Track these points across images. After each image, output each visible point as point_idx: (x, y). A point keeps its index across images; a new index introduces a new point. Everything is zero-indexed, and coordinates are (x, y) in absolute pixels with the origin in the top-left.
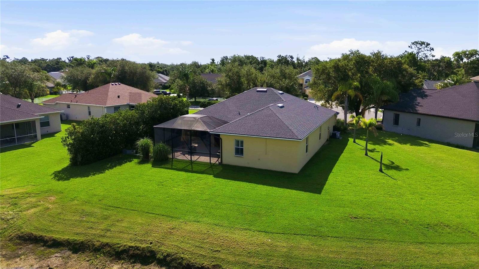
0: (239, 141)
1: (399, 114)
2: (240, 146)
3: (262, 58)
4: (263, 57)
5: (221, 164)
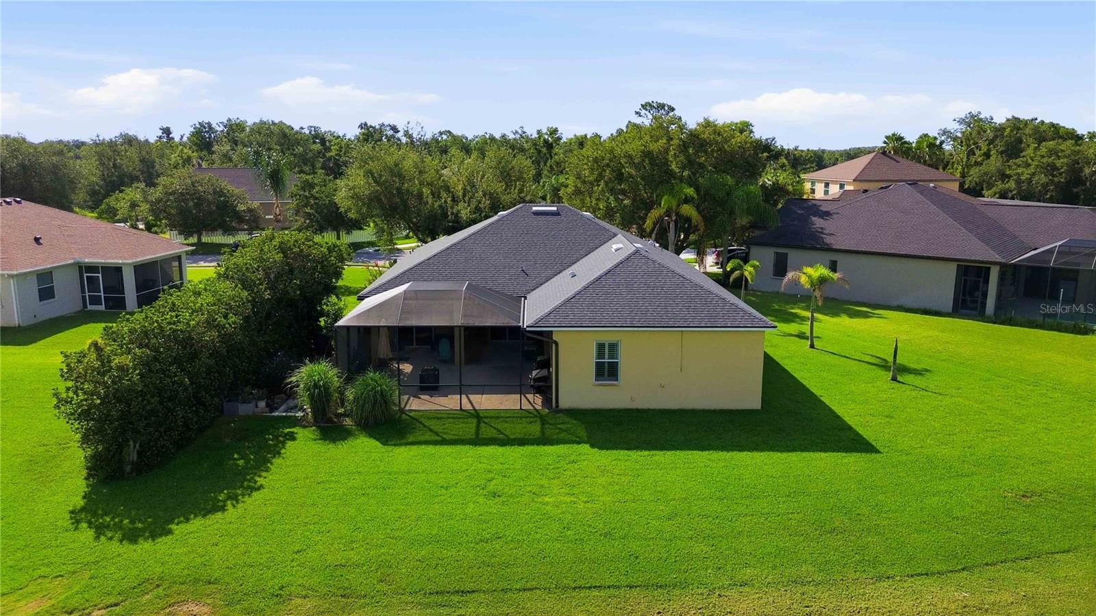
0: (604, 345)
1: (787, 254)
2: (606, 356)
3: (313, 129)
4: (314, 127)
5: (558, 410)
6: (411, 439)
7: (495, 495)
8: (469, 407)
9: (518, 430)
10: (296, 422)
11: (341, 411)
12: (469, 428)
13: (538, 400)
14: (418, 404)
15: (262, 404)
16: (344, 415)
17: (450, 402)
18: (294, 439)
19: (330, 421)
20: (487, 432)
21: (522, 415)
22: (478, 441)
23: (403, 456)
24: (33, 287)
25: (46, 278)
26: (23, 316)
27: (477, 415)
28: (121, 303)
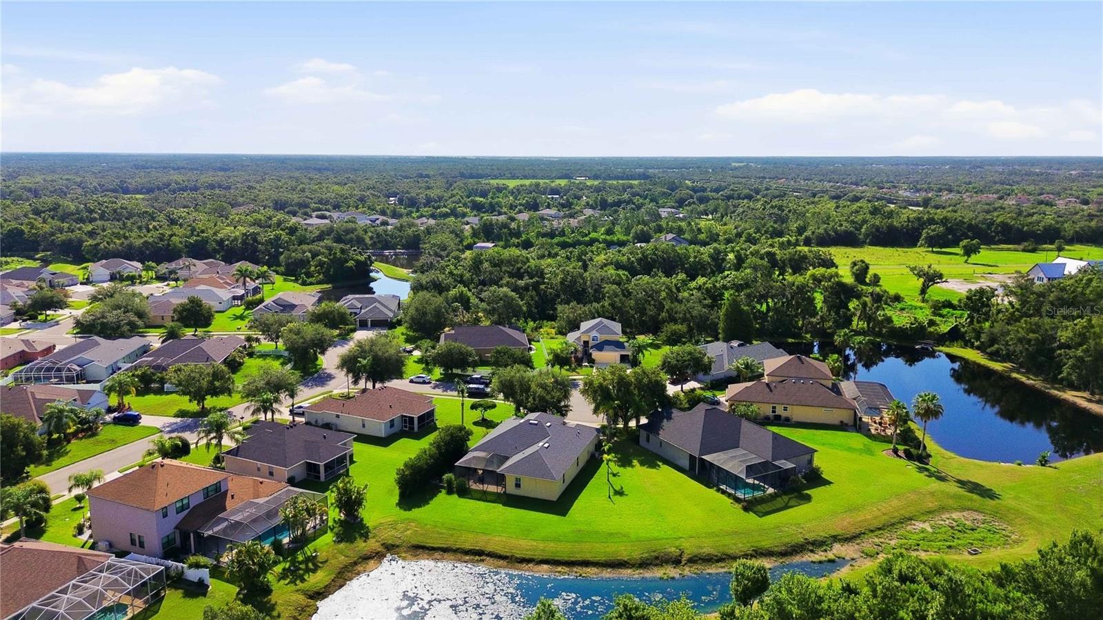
0: (517, 478)
1: (649, 434)
2: (518, 481)
5: (504, 493)
6: (467, 497)
8: (485, 489)
10: (442, 488)
11: (452, 487)
13: (500, 489)
14: (475, 487)
15: (438, 481)
16: (455, 487)
18: (441, 492)
19: (450, 489)
21: (497, 494)
22: (480, 500)
24: (389, 424)
25: (392, 421)
26: (385, 433)
27: (484, 492)
28: (413, 428)
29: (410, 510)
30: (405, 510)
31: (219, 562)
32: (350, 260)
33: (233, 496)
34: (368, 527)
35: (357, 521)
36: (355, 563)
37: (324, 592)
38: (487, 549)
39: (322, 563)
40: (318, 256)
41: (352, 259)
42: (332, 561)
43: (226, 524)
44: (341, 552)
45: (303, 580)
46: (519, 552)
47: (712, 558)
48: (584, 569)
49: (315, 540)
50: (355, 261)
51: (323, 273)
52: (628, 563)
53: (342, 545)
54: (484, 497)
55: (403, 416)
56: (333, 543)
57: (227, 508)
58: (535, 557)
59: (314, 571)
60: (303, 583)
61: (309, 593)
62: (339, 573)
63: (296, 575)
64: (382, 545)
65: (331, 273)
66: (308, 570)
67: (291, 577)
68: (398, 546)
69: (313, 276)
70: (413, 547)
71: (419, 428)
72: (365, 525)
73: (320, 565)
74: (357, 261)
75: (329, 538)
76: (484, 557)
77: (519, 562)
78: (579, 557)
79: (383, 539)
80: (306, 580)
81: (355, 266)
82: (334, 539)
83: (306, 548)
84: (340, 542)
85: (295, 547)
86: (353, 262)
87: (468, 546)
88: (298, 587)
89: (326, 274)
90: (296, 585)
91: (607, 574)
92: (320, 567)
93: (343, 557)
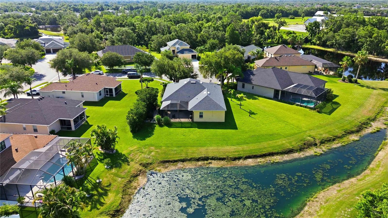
0: (201, 112)
1: (245, 84)
2: (201, 114)
5: (194, 122)
6: (172, 127)
7: (184, 135)
8: (180, 121)
9: (187, 125)
10: (155, 124)
11: (161, 122)
12: (180, 125)
13: (191, 120)
14: (173, 120)
15: (149, 120)
16: (162, 122)
17: (177, 120)
18: (156, 127)
19: (160, 124)
20: (183, 126)
21: (188, 123)
22: (182, 127)
23: (172, 130)
24: (99, 94)
25: (100, 92)
26: (98, 99)
27: (181, 123)
28: (112, 95)
29: (144, 140)
30: (141, 140)
31: (22, 203)
32: (26, 26)
33: (17, 150)
34: (124, 155)
35: (114, 152)
36: (130, 182)
37: (120, 209)
38: (210, 156)
39: (107, 186)
40: (8, 25)
41: (27, 26)
42: (114, 184)
43: (18, 172)
44: (116, 175)
45: (102, 204)
46: (230, 154)
47: (330, 139)
48: (273, 157)
49: (92, 171)
50: (29, 26)
51: (13, 33)
52: (294, 150)
53: (114, 170)
54: (182, 125)
55: (105, 89)
56: (107, 170)
57: (16, 160)
58: (242, 156)
59: (106, 194)
60: (102, 206)
61: (111, 213)
62: (123, 191)
63: (93, 201)
64: (140, 164)
65: (17, 33)
66: (100, 195)
67: (90, 203)
68: (151, 164)
69: (7, 35)
70: (161, 162)
71: (116, 94)
72: (121, 153)
73: (107, 188)
74: (30, 27)
75: (101, 167)
76: (210, 161)
77: (233, 160)
78: (265, 152)
79: (139, 161)
80: (103, 203)
81: (30, 29)
82: (106, 167)
83: (89, 178)
84: (111, 168)
85: (80, 178)
86: (28, 27)
87: (197, 156)
88: (100, 211)
89: (15, 33)
90: (98, 209)
91: (286, 158)
92: (108, 190)
93: (120, 179)
